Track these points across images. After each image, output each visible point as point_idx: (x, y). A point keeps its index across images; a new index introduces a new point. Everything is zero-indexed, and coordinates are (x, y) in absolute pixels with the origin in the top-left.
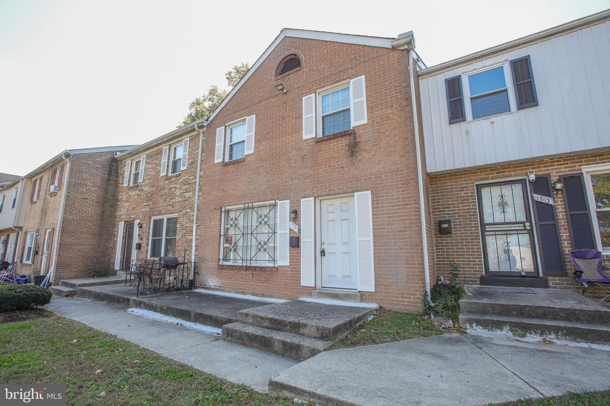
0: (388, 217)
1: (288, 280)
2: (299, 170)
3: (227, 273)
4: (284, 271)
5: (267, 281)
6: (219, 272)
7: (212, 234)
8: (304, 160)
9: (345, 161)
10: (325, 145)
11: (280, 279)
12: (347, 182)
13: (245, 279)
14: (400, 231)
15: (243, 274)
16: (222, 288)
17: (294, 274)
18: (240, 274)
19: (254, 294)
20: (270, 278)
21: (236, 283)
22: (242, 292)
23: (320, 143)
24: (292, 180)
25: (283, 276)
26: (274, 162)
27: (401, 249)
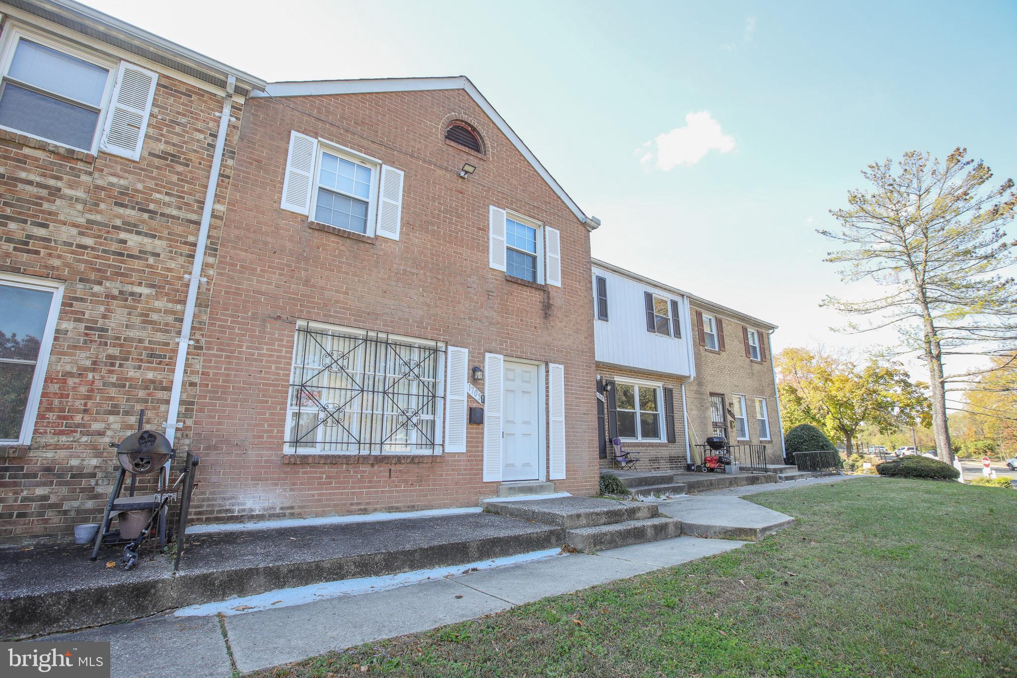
0: (576, 398)
1: (462, 474)
2: (481, 307)
3: (316, 472)
4: (455, 461)
5: (421, 481)
6: (285, 473)
7: (260, 378)
8: (490, 297)
9: (538, 321)
10: (517, 289)
11: (447, 475)
12: (541, 348)
13: (370, 482)
14: (584, 414)
15: (364, 472)
16: (296, 511)
17: (471, 465)
18: (356, 472)
19: (390, 510)
20: (429, 476)
21: (342, 494)
22: (361, 510)
23: (511, 283)
24: (470, 318)
25: (453, 470)
26: (440, 277)
27: (585, 432)
